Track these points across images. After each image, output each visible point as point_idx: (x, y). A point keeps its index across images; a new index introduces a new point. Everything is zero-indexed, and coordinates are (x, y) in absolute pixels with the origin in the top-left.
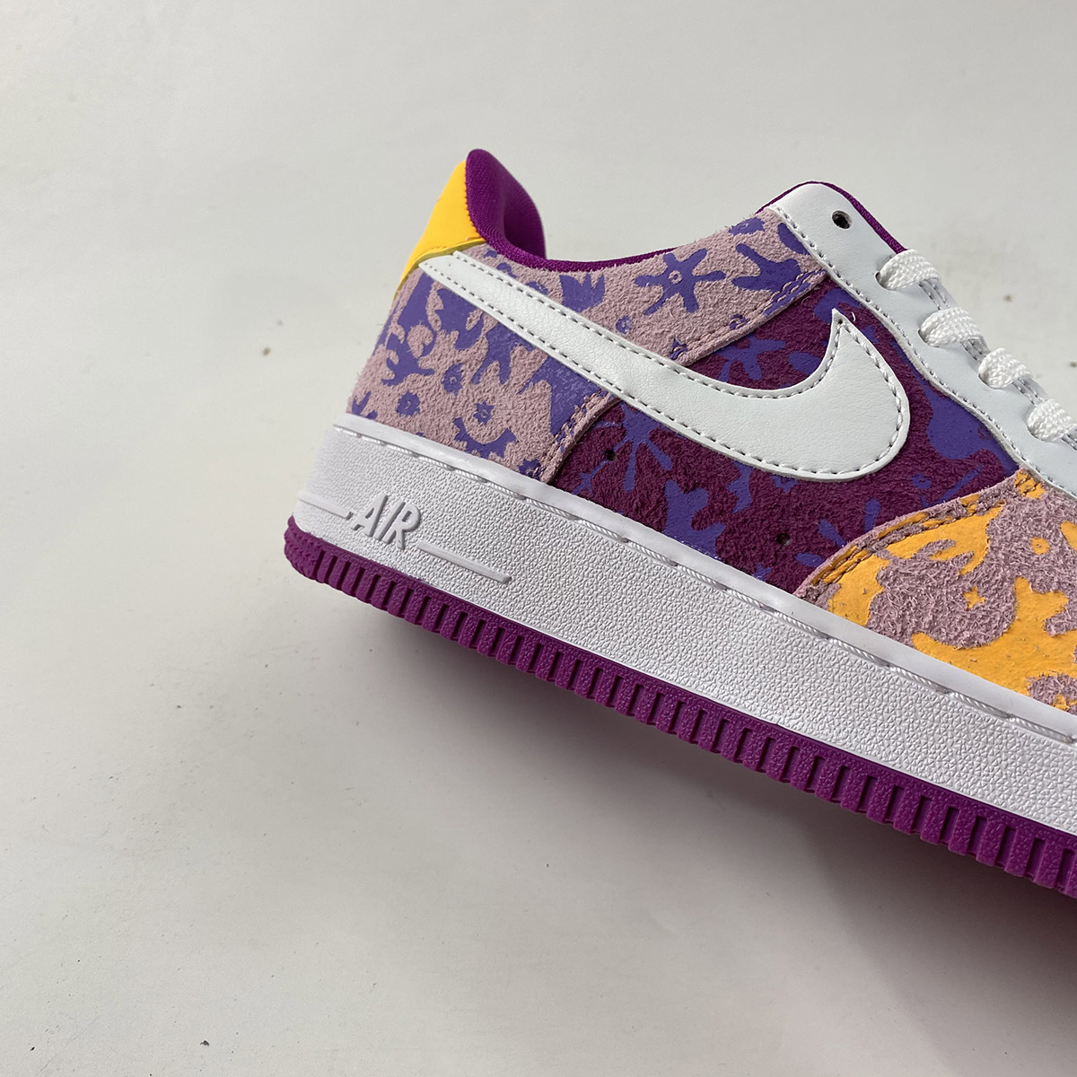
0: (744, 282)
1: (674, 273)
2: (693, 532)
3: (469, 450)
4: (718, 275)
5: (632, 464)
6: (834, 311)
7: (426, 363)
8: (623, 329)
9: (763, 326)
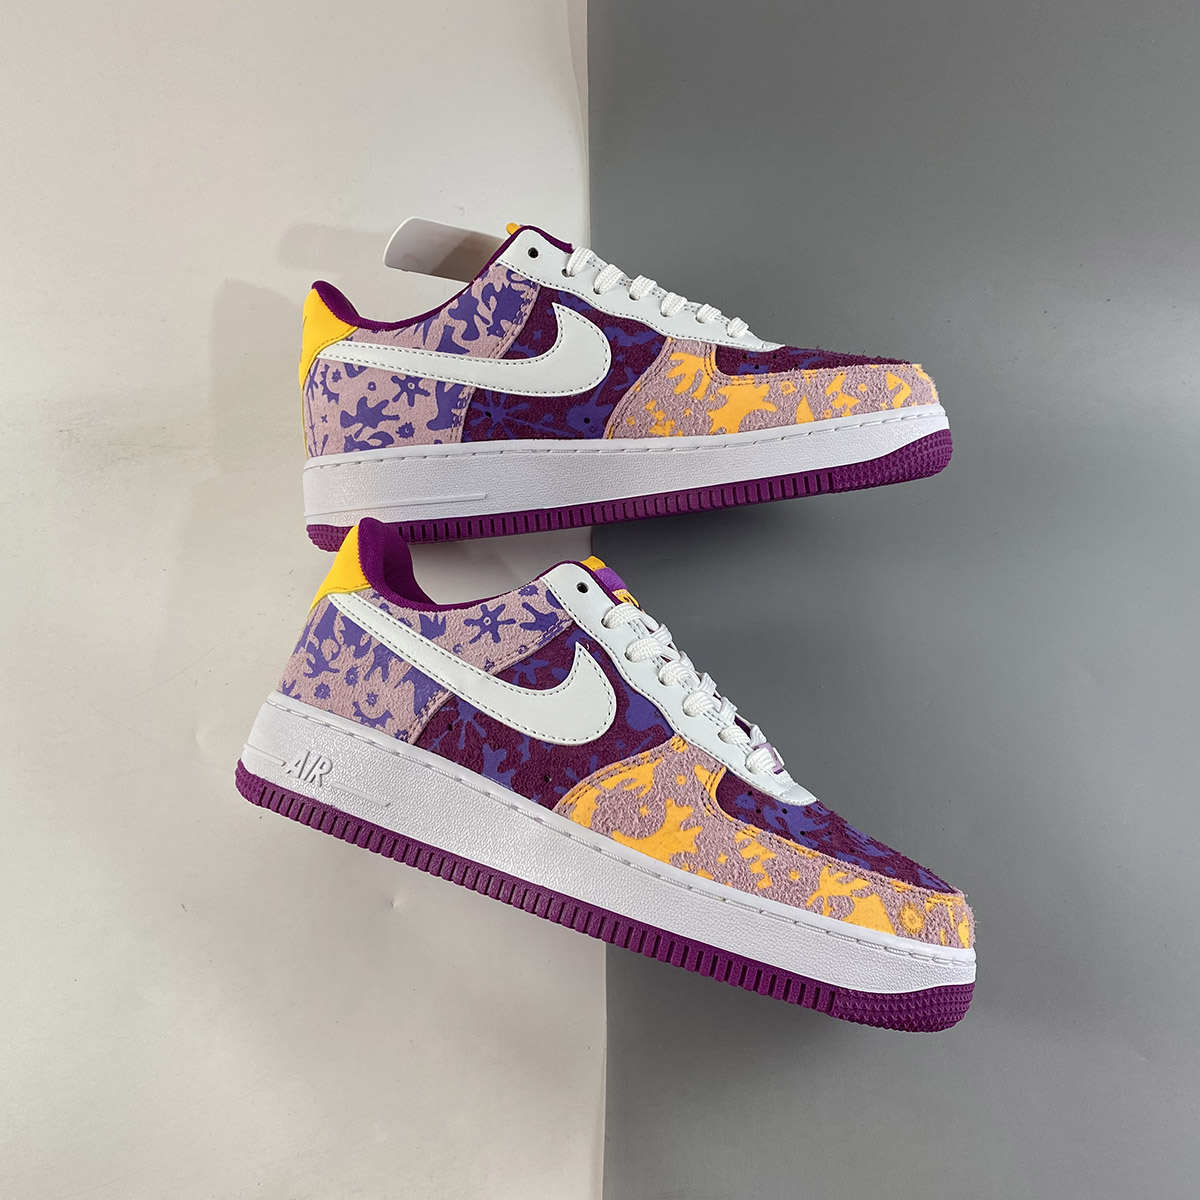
0: (526, 626)
1: (487, 618)
2: (498, 774)
3: (362, 722)
4: (512, 621)
5: (463, 732)
6: (577, 644)
7: (333, 665)
8: (457, 652)
9: (537, 652)
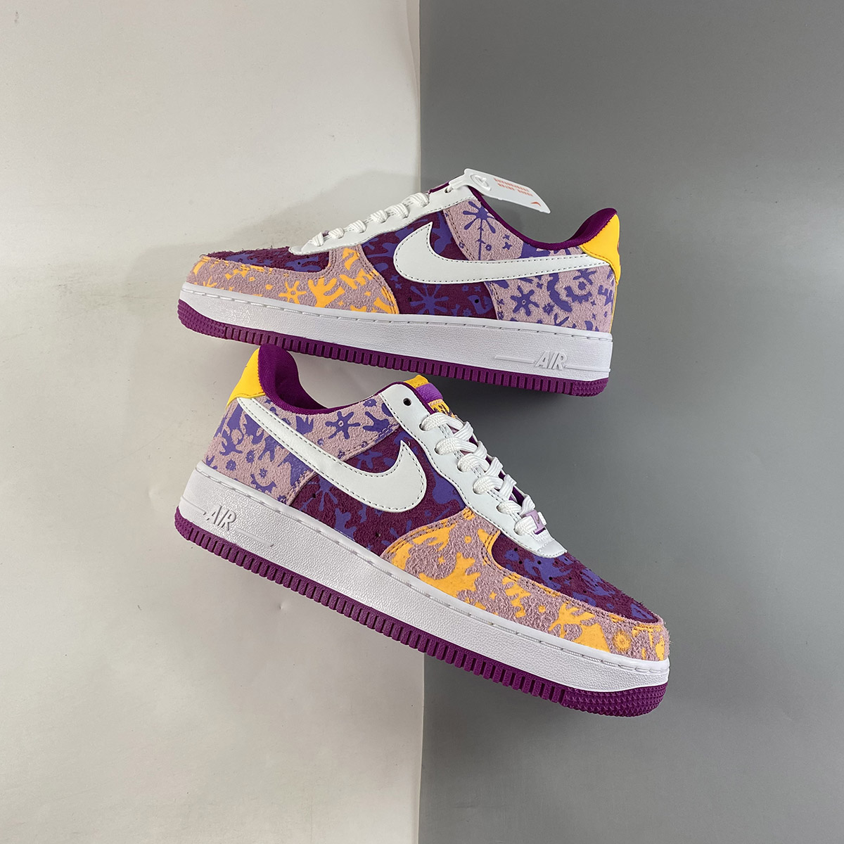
0: (366, 428)
1: (341, 422)
2: (345, 529)
3: (257, 488)
4: (358, 424)
5: (323, 500)
6: (402, 441)
7: (239, 448)
8: (320, 444)
9: (374, 446)
